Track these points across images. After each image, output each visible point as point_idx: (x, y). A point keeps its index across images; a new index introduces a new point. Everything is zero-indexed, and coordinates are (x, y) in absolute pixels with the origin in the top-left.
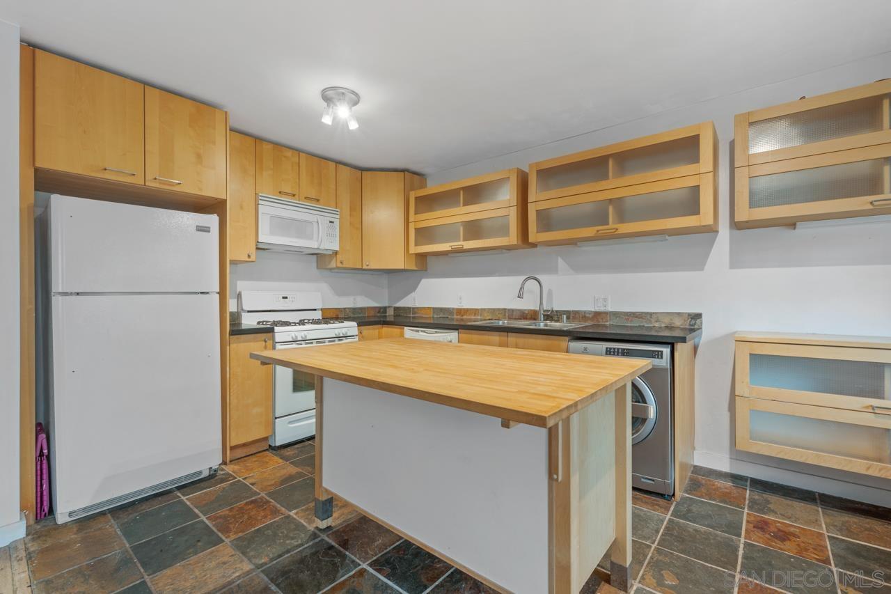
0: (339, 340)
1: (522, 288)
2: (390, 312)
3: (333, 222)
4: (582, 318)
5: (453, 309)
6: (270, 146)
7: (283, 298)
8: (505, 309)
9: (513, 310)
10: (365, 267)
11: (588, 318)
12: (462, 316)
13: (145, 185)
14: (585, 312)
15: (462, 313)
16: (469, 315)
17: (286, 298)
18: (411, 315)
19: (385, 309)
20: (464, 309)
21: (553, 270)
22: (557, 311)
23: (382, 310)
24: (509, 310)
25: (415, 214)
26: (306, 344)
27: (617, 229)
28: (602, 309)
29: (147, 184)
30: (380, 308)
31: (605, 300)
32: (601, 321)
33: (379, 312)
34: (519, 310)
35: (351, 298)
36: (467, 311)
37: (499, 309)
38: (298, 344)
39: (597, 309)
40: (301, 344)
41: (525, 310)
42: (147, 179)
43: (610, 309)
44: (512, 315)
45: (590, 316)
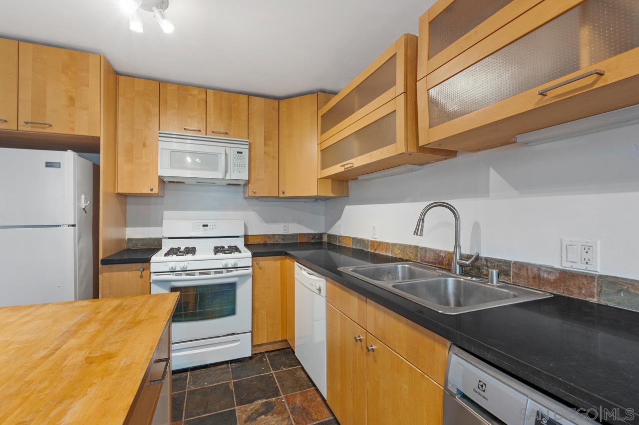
0: (228, 272)
1: (422, 220)
2: (325, 239)
3: (241, 153)
4: (534, 278)
5: (368, 241)
6: (175, 87)
7: (204, 226)
8: (417, 247)
9: (425, 250)
10: (281, 195)
11: (548, 280)
12: (376, 250)
13: (18, 130)
14: (539, 268)
15: (375, 247)
16: (382, 250)
17: (207, 226)
18: (337, 244)
19: (321, 235)
20: (377, 242)
21: (480, 190)
22: (487, 259)
23: (317, 237)
24: (422, 248)
25: (321, 135)
26: (187, 275)
27: (601, 74)
28: (579, 267)
29: (19, 129)
30: (315, 235)
31: (587, 249)
32: (576, 291)
33: (313, 238)
34: (433, 250)
35: (282, 225)
36: (380, 244)
37: (410, 246)
38: (176, 275)
39: (567, 266)
40: (181, 275)
41: (441, 251)
42: (19, 125)
43: (599, 268)
44: (425, 257)
45: (552, 278)
